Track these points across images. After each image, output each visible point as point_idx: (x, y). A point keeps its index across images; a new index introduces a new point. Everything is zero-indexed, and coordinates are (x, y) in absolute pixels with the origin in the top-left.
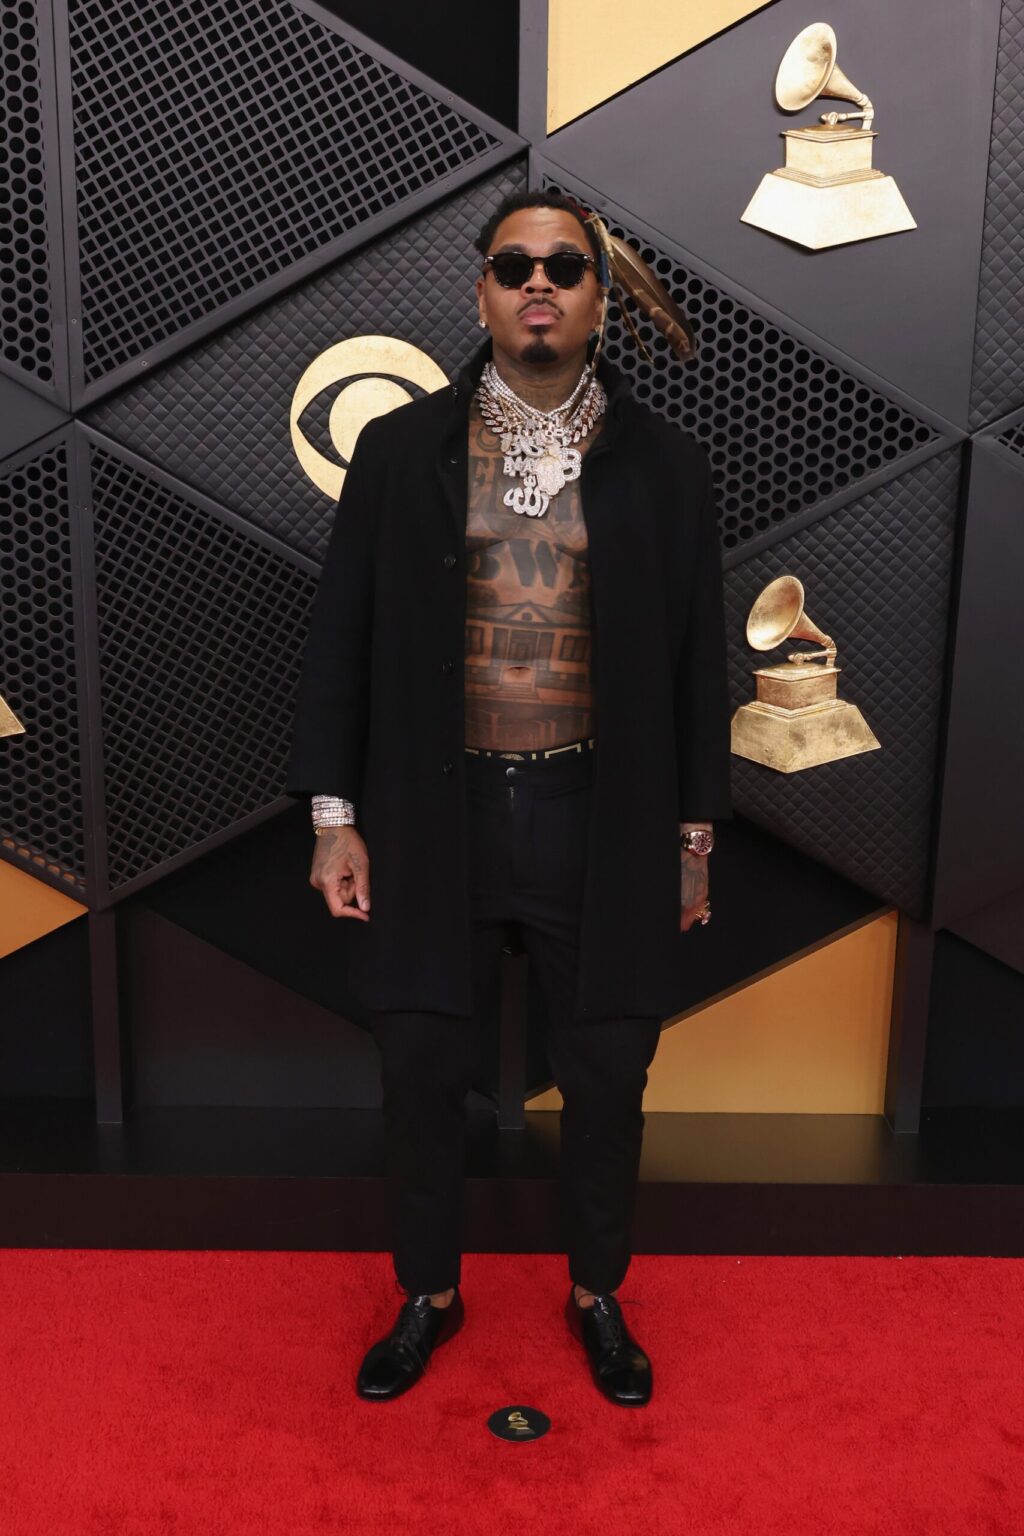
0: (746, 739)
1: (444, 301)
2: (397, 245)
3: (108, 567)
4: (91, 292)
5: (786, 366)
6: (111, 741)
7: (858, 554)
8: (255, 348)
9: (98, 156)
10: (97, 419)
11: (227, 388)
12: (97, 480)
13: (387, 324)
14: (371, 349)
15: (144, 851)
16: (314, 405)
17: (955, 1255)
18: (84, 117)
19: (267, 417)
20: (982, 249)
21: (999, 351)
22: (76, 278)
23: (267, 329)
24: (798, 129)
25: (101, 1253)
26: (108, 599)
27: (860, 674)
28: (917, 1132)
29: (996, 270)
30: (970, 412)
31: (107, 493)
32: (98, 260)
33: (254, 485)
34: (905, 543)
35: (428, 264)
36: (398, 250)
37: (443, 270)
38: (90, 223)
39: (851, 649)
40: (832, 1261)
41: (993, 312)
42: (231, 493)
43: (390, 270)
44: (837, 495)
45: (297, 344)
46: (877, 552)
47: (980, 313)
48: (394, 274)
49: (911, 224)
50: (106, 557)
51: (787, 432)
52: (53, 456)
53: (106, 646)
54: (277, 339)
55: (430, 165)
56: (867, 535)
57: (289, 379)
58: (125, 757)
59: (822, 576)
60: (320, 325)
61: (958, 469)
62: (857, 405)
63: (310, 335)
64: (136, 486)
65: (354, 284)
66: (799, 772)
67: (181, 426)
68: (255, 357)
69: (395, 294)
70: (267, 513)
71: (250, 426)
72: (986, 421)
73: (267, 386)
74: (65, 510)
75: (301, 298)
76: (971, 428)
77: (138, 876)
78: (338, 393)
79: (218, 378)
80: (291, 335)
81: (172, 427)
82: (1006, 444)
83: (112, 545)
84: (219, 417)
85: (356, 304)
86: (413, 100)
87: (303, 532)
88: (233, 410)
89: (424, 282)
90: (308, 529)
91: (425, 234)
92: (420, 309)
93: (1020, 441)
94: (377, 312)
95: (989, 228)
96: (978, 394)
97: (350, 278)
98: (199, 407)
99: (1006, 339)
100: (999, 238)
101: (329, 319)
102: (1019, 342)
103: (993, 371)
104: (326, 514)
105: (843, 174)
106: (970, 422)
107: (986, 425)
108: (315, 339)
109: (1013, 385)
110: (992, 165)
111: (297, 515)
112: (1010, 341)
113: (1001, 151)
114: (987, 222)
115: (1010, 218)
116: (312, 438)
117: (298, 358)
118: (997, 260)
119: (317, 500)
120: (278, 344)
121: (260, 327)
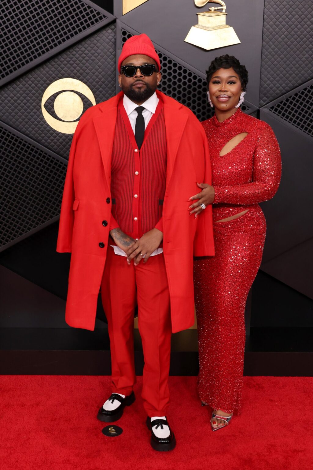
1: (90, 67)
2: (75, 50)
5: (200, 87)
8: (30, 82)
11: (21, 95)
13: (72, 74)
14: (67, 82)
16: (49, 100)
19: (34, 104)
20: (262, 50)
21: (268, 81)
24: (202, 12)
29: (266, 56)
30: (259, 101)
33: (30, 126)
35: (85, 55)
36: (76, 51)
37: (90, 57)
41: (266, 69)
42: (23, 128)
43: (73, 57)
45: (43, 81)
47: (262, 70)
48: (74, 59)
49: (239, 42)
54: (37, 79)
55: (85, 24)
57: (41, 92)
60: (51, 75)
63: (47, 78)
65: (62, 62)
67: (6, 107)
68: (30, 85)
69: (75, 65)
70: (34, 134)
71: (29, 107)
72: (265, 104)
73: (34, 94)
75: (45, 66)
76: (260, 106)
78: (57, 96)
79: (18, 92)
80: (42, 78)
81: (4, 107)
82: (271, 111)
84: (19, 104)
85: (62, 68)
86: (79, 4)
87: (46, 141)
88: (23, 102)
89: (84, 61)
90: (48, 140)
91: (84, 46)
92: (82, 70)
93: (276, 110)
94: (69, 71)
95: (264, 43)
96: (262, 95)
97: (60, 60)
98: (12, 101)
99: (271, 78)
100: (267, 46)
101: (53, 73)
102: (275, 78)
103: (267, 88)
104: (53, 135)
105: (216, 26)
106: (259, 104)
107: (265, 105)
108: (49, 79)
109: (273, 92)
110: (264, 23)
111: (44, 135)
112: (272, 78)
113: (267, 19)
114: (263, 41)
115: (270, 40)
116: (49, 111)
117: (44, 85)
118: (267, 53)
119: (50, 130)
120: (37, 81)
121: (32, 76)
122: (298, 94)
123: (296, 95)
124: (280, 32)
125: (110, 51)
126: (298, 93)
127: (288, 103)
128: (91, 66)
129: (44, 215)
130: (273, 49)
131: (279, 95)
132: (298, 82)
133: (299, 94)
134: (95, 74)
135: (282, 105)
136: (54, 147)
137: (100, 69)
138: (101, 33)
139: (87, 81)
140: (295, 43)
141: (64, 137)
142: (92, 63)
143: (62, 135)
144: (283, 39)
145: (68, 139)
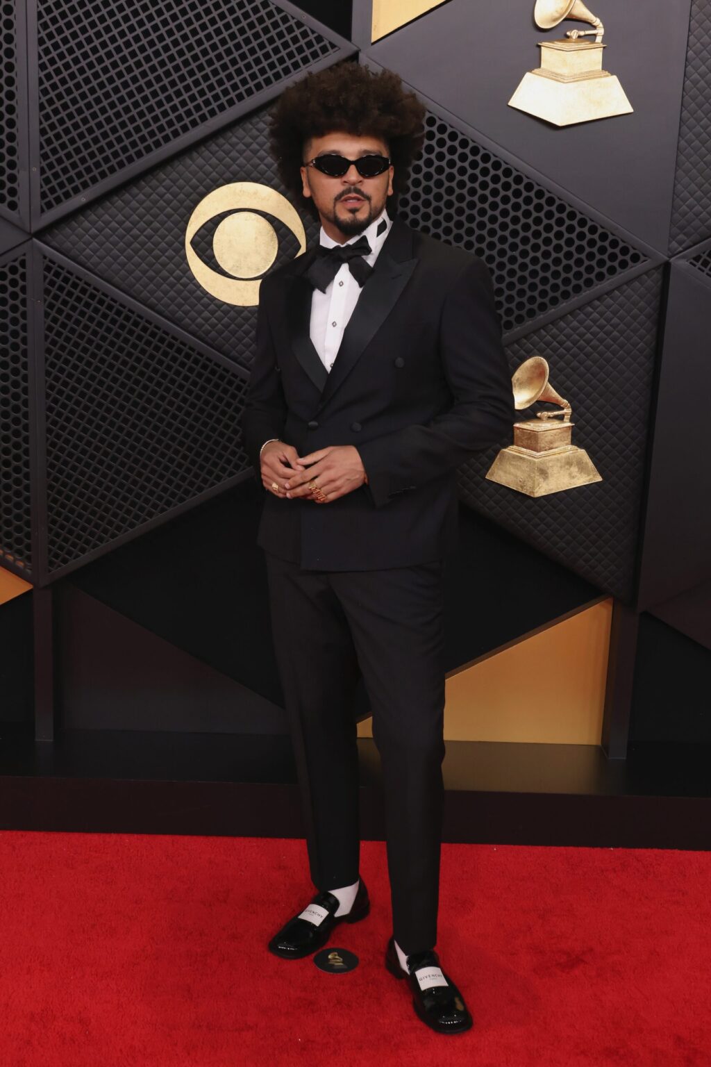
0: (505, 472)
2: (263, 119)
3: (54, 343)
4: (47, 149)
5: (539, 208)
6: (52, 466)
7: (588, 342)
8: (162, 190)
9: (54, 54)
10: (49, 238)
11: (141, 217)
12: (47, 280)
13: (255, 174)
14: (244, 191)
15: (74, 545)
16: (202, 230)
17: (652, 848)
18: (45, 26)
19: (169, 238)
20: (680, 128)
21: (692, 199)
22: (36, 138)
23: (170, 177)
24: (550, 42)
25: (36, 833)
26: (53, 365)
27: (589, 428)
28: (625, 758)
29: (689, 142)
30: (670, 242)
31: (54, 290)
32: (52, 127)
33: (158, 286)
34: (622, 335)
36: (264, 122)
38: (47, 101)
39: (582, 409)
40: (562, 849)
41: (687, 172)
42: (142, 292)
43: (258, 136)
44: (573, 300)
45: (191, 187)
46: (601, 341)
47: (678, 173)
48: (261, 139)
49: (630, 110)
50: (52, 335)
51: (539, 254)
52: (17, 264)
53: (51, 399)
54: (177, 184)
56: (595, 329)
57: (185, 212)
58: (62, 478)
59: (561, 357)
60: (208, 174)
61: (660, 283)
62: (589, 236)
63: (201, 181)
64: (75, 285)
65: (233, 145)
66: (543, 497)
67: (108, 244)
68: (161, 196)
69: (262, 153)
70: (167, 306)
71: (156, 244)
72: (681, 249)
73: (169, 216)
74: (24, 302)
75: (195, 155)
76: (670, 254)
77: (69, 563)
78: (220, 222)
79: (134, 210)
80: (188, 181)
81: (101, 244)
82: (695, 265)
83: (57, 327)
84: (136, 238)
85: (234, 160)
86: (278, 17)
87: (193, 320)
88: (145, 233)
90: (197, 318)
93: (705, 264)
94: (248, 165)
95: (685, 113)
96: (675, 230)
97: (230, 141)
98: (121, 231)
99: (697, 191)
100: (692, 120)
101: (214, 170)
102: (706, 193)
103: (686, 214)
104: (210, 308)
105: (582, 73)
106: (669, 249)
107: (680, 252)
108: (204, 183)
109: (701, 224)
110: (687, 69)
111: (189, 308)
112: (699, 193)
113: (694, 59)
114: (683, 109)
117: (191, 197)
118: (690, 135)
119: (203, 298)
120: (178, 187)
121: (165, 175)
129: (185, 485)
130: (705, 128)
136: (209, 335)
141: (232, 313)
143: (228, 308)
145: (243, 318)
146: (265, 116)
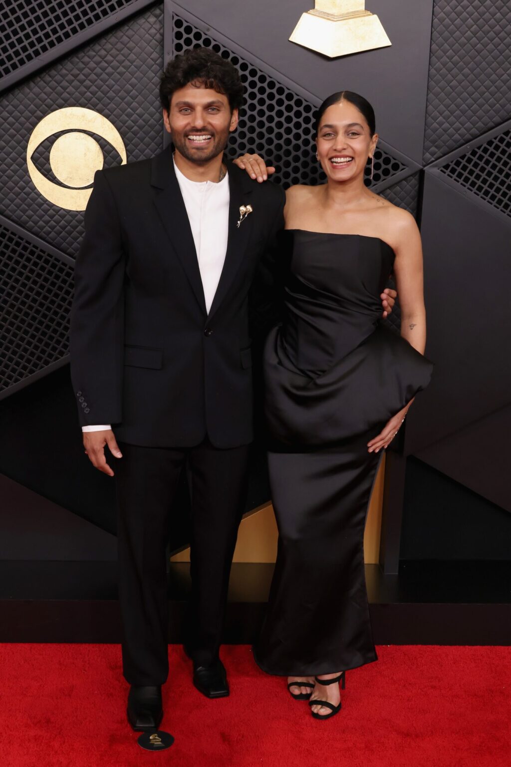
1: (116, 87)
2: (87, 54)
8: (5, 114)
13: (83, 100)
14: (74, 115)
16: (41, 148)
19: (14, 154)
20: (430, 58)
21: (441, 118)
28: (397, 574)
29: (438, 70)
30: (424, 154)
35: (106, 65)
36: (89, 57)
37: (115, 68)
41: (437, 95)
43: (84, 68)
45: (30, 111)
47: (429, 96)
48: (86, 71)
49: (388, 43)
54: (18, 109)
55: (106, 6)
57: (26, 132)
60: (44, 101)
61: (417, 187)
63: (37, 107)
65: (63, 76)
68: (5, 119)
69: (87, 82)
70: (14, 211)
71: (3, 160)
72: (433, 159)
73: (13, 136)
75: (32, 84)
76: (425, 163)
78: (55, 140)
82: (445, 173)
85: (65, 88)
87: (36, 223)
89: (104, 76)
90: (39, 221)
91: (104, 47)
92: (102, 92)
93: (453, 171)
94: (77, 93)
95: (434, 46)
96: (428, 143)
97: (60, 73)
99: (445, 111)
100: (440, 51)
101: (48, 97)
102: (452, 113)
103: (437, 130)
104: (49, 212)
105: (348, 13)
106: (423, 159)
107: (433, 162)
108: (41, 108)
109: (449, 138)
110: (435, 9)
111: (32, 213)
112: (447, 113)
114: (433, 42)
115: (446, 40)
116: (40, 167)
117: (31, 120)
118: (438, 64)
119: (44, 204)
120: (19, 112)
121: (8, 101)
122: (493, 142)
123: (490, 143)
124: (464, 25)
125: (152, 57)
126: (493, 140)
127: (475, 159)
128: (119, 85)
129: (34, 359)
130: (450, 58)
131: (458, 144)
132: (494, 119)
133: (496, 142)
134: (126, 100)
135: (464, 162)
136: (50, 235)
137: (134, 91)
138: (135, 23)
139: (109, 113)
140: (491, 46)
141: (68, 217)
142: (120, 79)
143: (64, 212)
144: (468, 39)
145: (77, 221)
146: (88, 51)
